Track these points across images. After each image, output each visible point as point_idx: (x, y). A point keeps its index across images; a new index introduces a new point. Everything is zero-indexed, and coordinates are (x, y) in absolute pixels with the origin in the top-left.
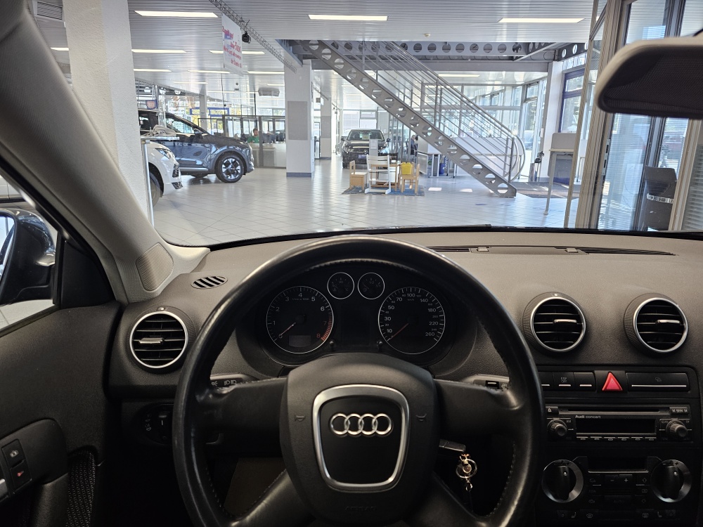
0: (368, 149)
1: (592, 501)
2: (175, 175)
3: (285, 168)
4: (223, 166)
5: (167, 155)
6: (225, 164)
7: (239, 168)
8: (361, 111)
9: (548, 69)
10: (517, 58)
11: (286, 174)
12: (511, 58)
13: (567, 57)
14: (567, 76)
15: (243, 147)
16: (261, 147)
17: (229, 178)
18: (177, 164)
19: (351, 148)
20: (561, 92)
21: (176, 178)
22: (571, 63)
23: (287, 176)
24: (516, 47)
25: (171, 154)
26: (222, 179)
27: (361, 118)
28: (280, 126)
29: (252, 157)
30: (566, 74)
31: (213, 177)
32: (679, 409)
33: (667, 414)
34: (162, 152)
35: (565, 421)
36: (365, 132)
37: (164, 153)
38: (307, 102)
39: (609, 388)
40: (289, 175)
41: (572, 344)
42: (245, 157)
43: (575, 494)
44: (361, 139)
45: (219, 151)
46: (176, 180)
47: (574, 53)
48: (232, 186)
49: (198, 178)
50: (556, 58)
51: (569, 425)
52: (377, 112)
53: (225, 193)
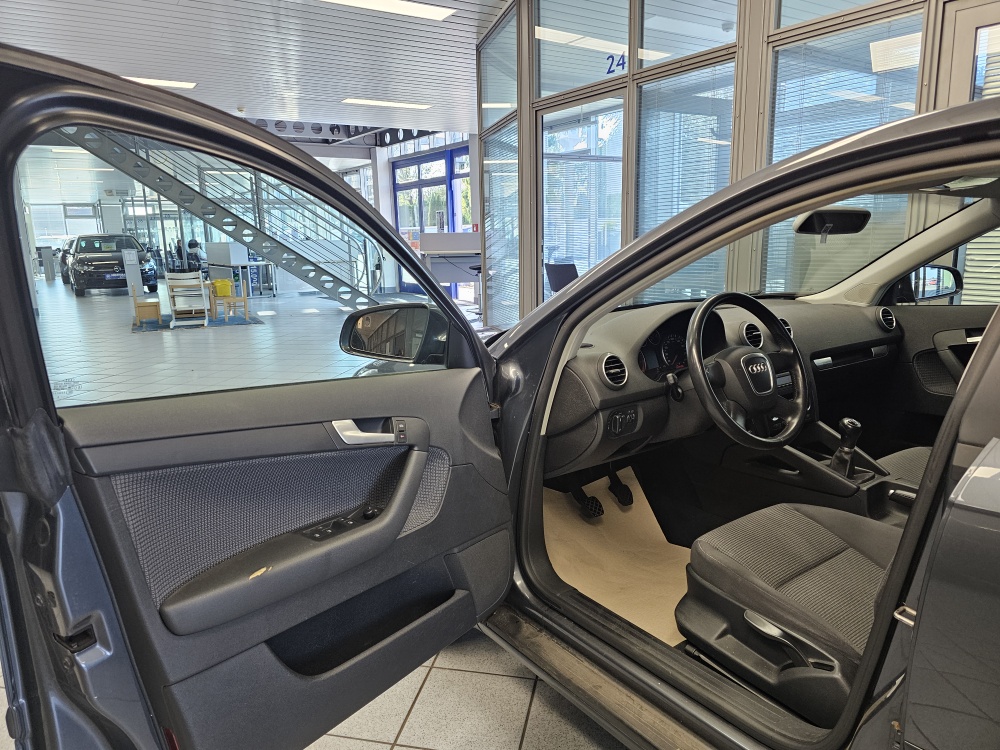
9: (370, 155)
10: (334, 141)
12: (326, 141)
13: (391, 143)
14: (395, 165)
20: (391, 183)
22: (396, 151)
24: (333, 128)
30: (393, 163)
36: (106, 239)
47: (401, 138)
50: (378, 143)
52: (97, 207)
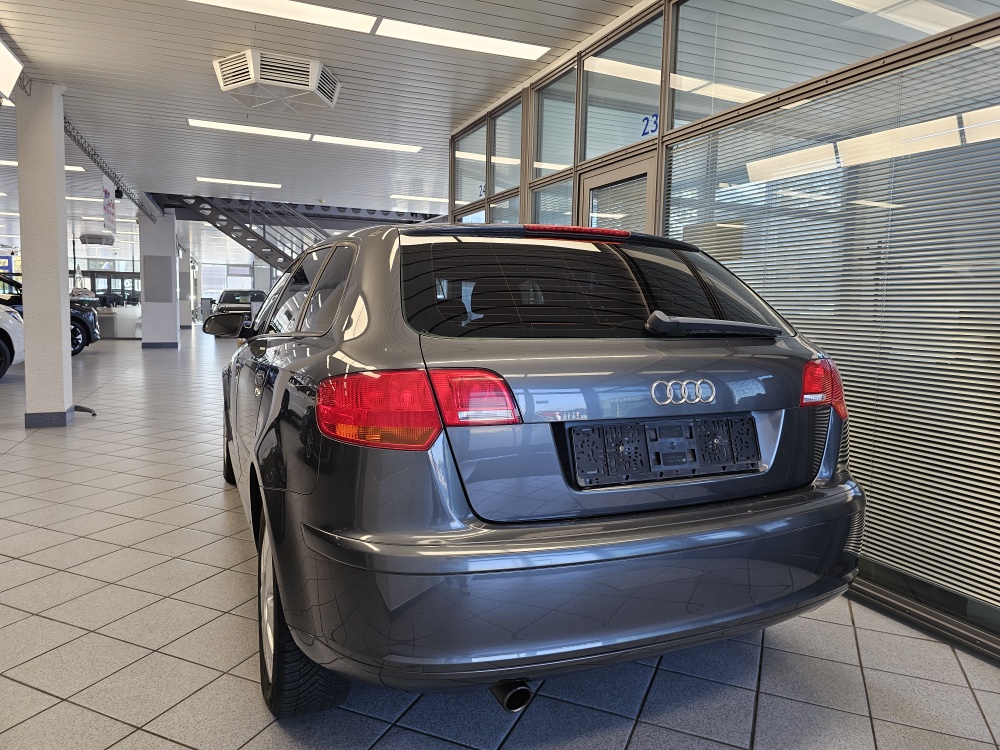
0: (249, 314)
3: (140, 339)
7: (80, 336)
8: (228, 265)
11: (141, 345)
23: (143, 347)
27: (228, 275)
28: (138, 286)
29: (97, 324)
36: (244, 293)
38: (170, 258)
40: (146, 346)
42: (89, 324)
44: (238, 302)
52: (252, 268)
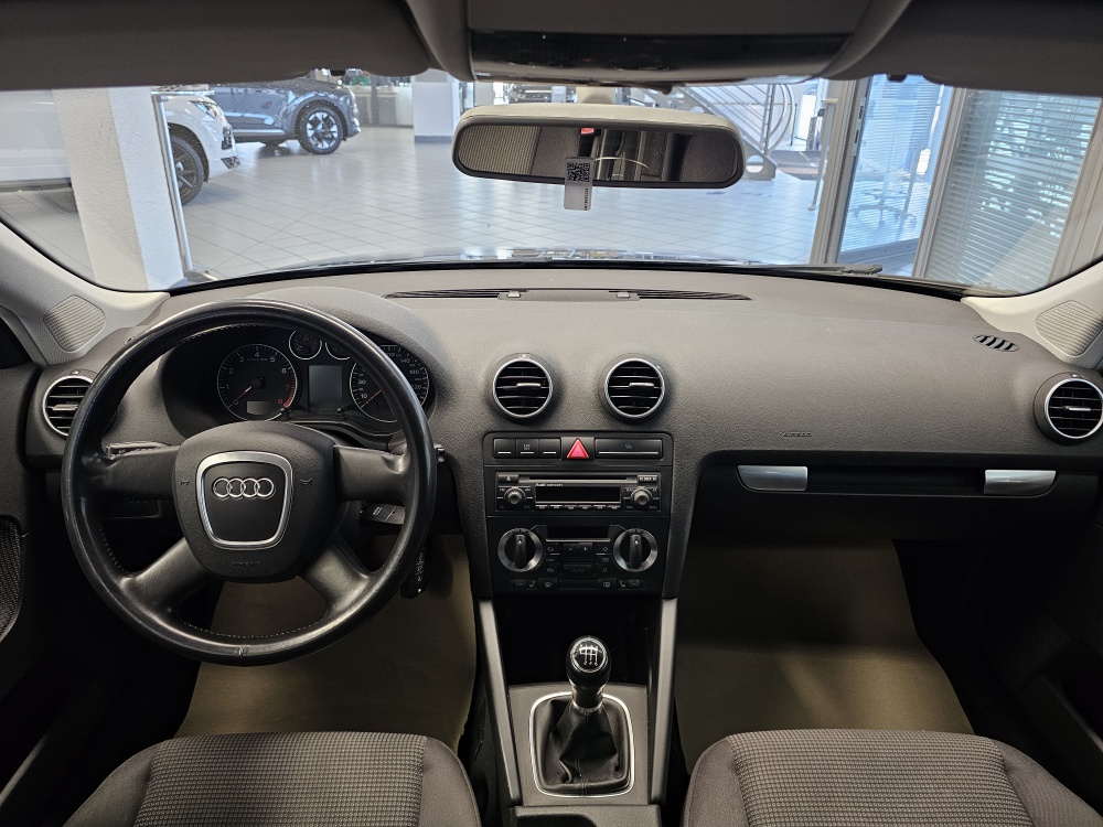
0: (549, 95)
1: (550, 570)
2: (226, 145)
3: (411, 127)
4: (309, 126)
5: (211, 111)
6: (311, 122)
7: (334, 128)
11: (413, 138)
15: (340, 94)
16: (374, 92)
17: (320, 146)
18: (229, 126)
19: (523, 93)
21: (229, 151)
23: (416, 142)
25: (217, 109)
26: (308, 149)
29: (356, 111)
31: (294, 144)
32: (647, 477)
33: (635, 482)
34: (202, 107)
35: (523, 489)
37: (205, 110)
39: (573, 455)
40: (419, 140)
41: (535, 410)
42: (344, 111)
43: (533, 563)
45: (301, 99)
46: (228, 153)
48: (324, 160)
49: (271, 147)
51: (528, 494)
53: (315, 173)
